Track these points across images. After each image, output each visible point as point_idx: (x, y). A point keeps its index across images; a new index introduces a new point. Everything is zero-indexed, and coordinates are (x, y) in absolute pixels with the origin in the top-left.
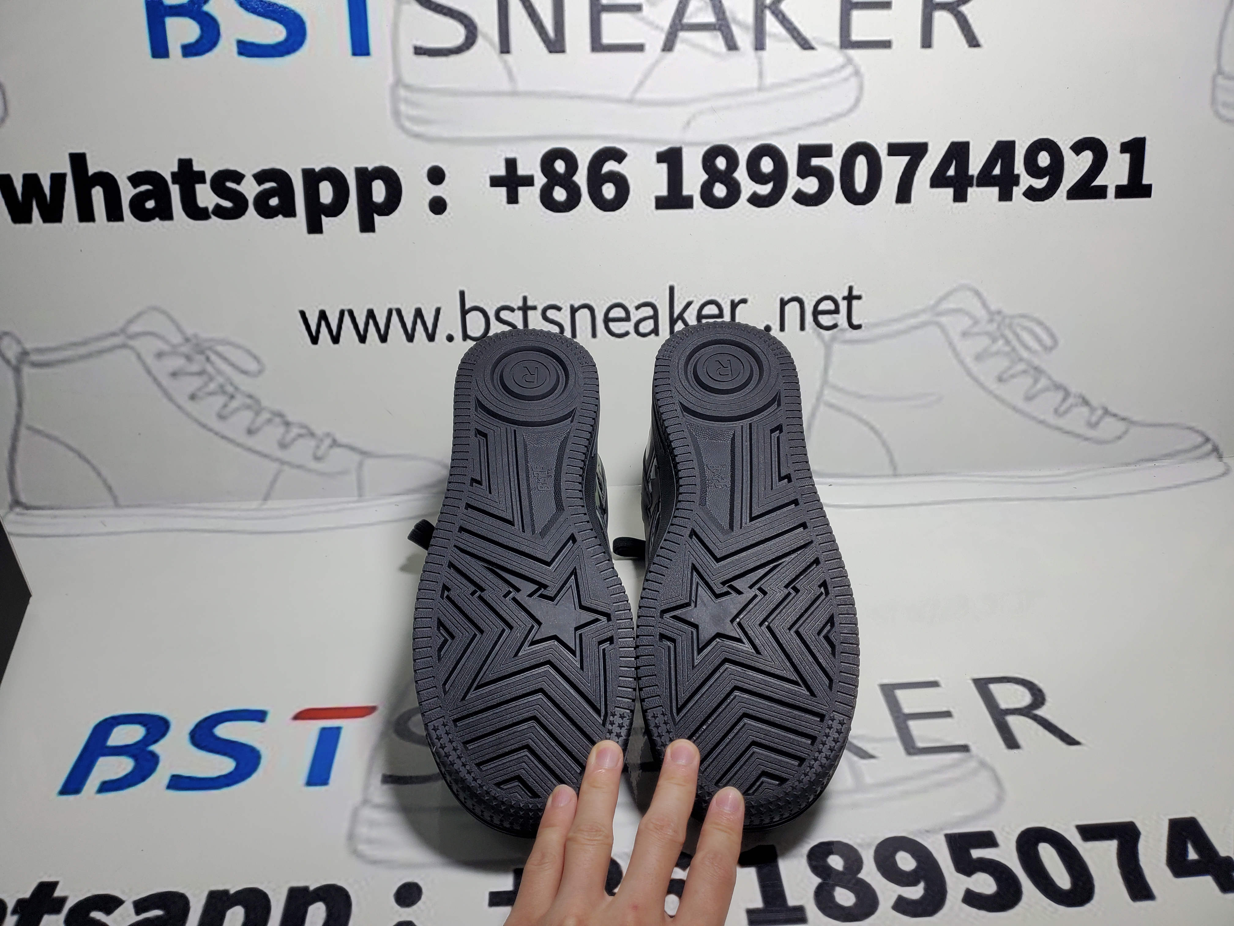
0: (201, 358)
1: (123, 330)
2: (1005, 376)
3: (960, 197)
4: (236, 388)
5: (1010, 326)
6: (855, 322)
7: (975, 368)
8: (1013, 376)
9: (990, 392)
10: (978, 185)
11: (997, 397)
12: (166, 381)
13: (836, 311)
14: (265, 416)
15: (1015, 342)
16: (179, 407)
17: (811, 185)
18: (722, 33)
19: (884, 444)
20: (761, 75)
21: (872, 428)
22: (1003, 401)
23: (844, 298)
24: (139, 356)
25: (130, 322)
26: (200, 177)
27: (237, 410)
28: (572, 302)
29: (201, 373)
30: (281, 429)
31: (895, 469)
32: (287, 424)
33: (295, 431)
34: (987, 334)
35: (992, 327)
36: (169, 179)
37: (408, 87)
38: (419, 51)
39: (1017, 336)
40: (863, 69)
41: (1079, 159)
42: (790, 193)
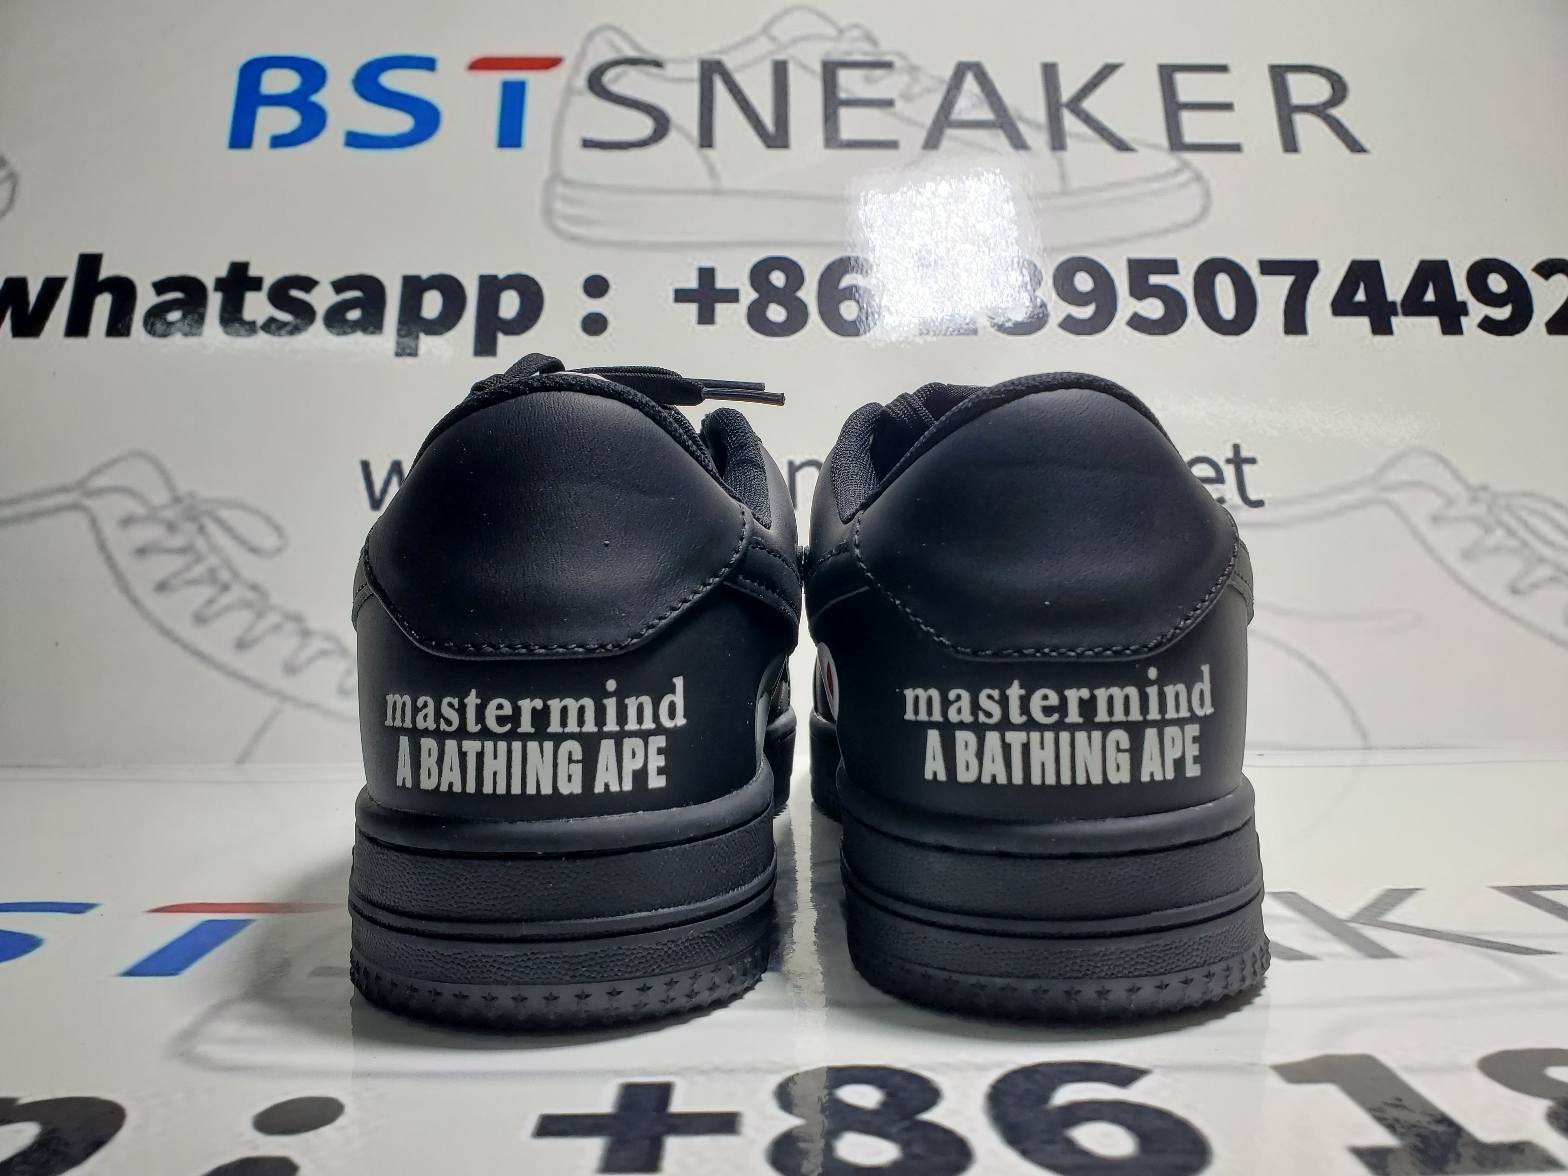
0: (189, 528)
1: (81, 484)
2: (1522, 585)
3: (1381, 327)
4: (236, 575)
5: (1509, 508)
6: (1253, 496)
7: (1467, 572)
8: (1535, 586)
9: (1503, 611)
10: (1406, 313)
11: (1516, 619)
12: (124, 561)
13: (1219, 479)
14: (272, 618)
15: (1523, 533)
16: (135, 602)
17: (1154, 309)
18: (1005, 132)
19: (1337, 692)
20: (1063, 177)
21: (1311, 665)
22: (1529, 626)
23: (1228, 461)
24: (94, 523)
25: (96, 472)
26: (256, 284)
27: (228, 608)
28: (791, 457)
29: (183, 550)
30: (294, 642)
31: (1364, 736)
32: (306, 634)
33: (316, 645)
34: (1474, 519)
35: (1479, 510)
36: (210, 284)
37: (568, 183)
38: (588, 144)
39: (1526, 524)
40: (1206, 174)
41: (1550, 285)
42: (1122, 318)
